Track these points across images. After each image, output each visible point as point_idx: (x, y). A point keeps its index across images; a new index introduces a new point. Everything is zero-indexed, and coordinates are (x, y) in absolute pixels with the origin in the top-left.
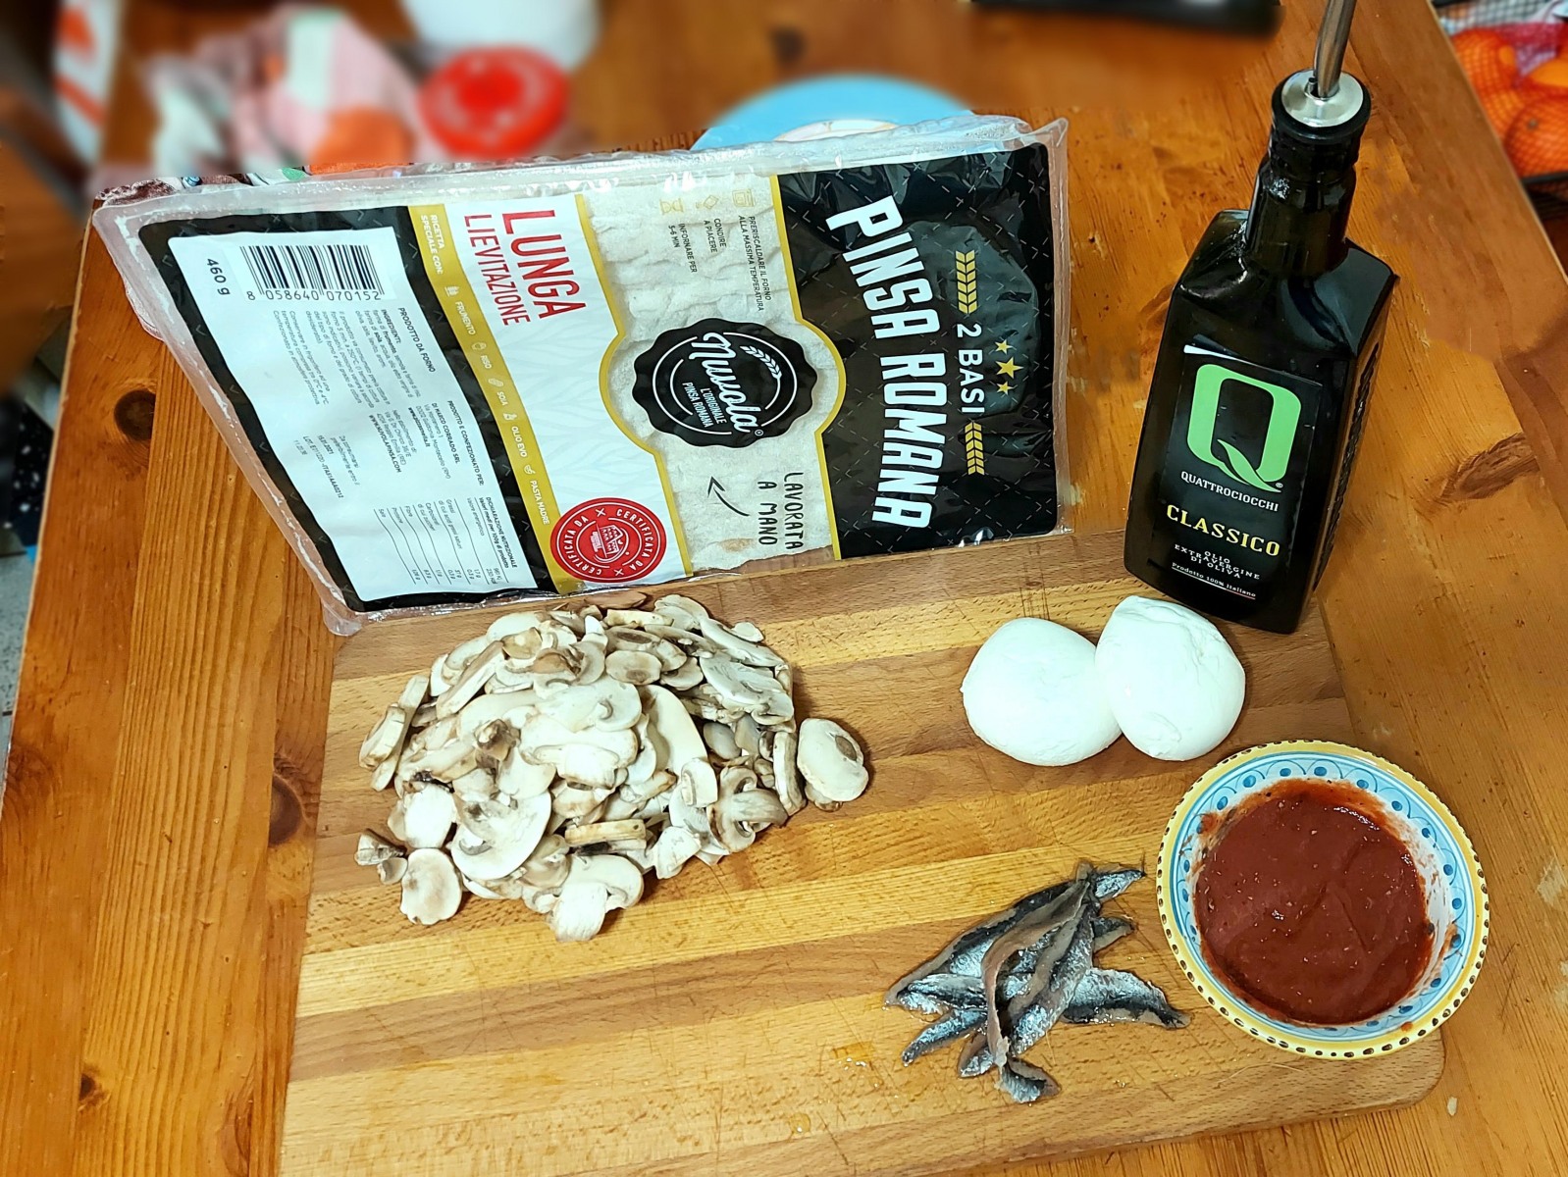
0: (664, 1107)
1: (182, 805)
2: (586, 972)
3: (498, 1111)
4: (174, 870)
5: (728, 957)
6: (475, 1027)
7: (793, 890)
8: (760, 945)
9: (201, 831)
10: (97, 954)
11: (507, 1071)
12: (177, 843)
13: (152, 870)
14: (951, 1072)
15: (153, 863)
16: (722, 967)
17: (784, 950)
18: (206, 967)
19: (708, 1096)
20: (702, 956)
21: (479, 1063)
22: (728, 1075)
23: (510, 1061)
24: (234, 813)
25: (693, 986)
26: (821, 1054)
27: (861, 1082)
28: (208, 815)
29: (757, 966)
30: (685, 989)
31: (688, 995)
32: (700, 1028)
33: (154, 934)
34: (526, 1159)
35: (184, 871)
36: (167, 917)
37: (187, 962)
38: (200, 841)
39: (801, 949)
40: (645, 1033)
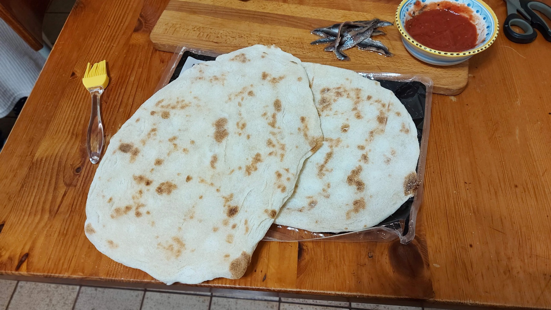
0: (247, 37)
1: (115, 19)
2: (239, 8)
3: (208, 27)
4: (108, 33)
5: (275, 14)
6: (209, 11)
7: (296, 6)
8: (283, 14)
9: (117, 26)
10: (84, 47)
11: (213, 21)
12: (111, 27)
13: (103, 33)
14: (322, 50)
15: (104, 31)
16: (272, 15)
17: (289, 16)
18: (110, 55)
19: (258, 38)
20: (268, 12)
21: (208, 18)
22: (265, 35)
23: (215, 19)
24: (127, 24)
25: (263, 17)
26: (290, 37)
27: (298, 45)
28: (120, 23)
29: (280, 17)
30: (261, 17)
31: (261, 18)
32: (262, 25)
33: (100, 45)
34: (211, 37)
35: (111, 34)
36: (104, 43)
37: (106, 53)
38: (117, 28)
39: (293, 17)
40: (248, 23)
